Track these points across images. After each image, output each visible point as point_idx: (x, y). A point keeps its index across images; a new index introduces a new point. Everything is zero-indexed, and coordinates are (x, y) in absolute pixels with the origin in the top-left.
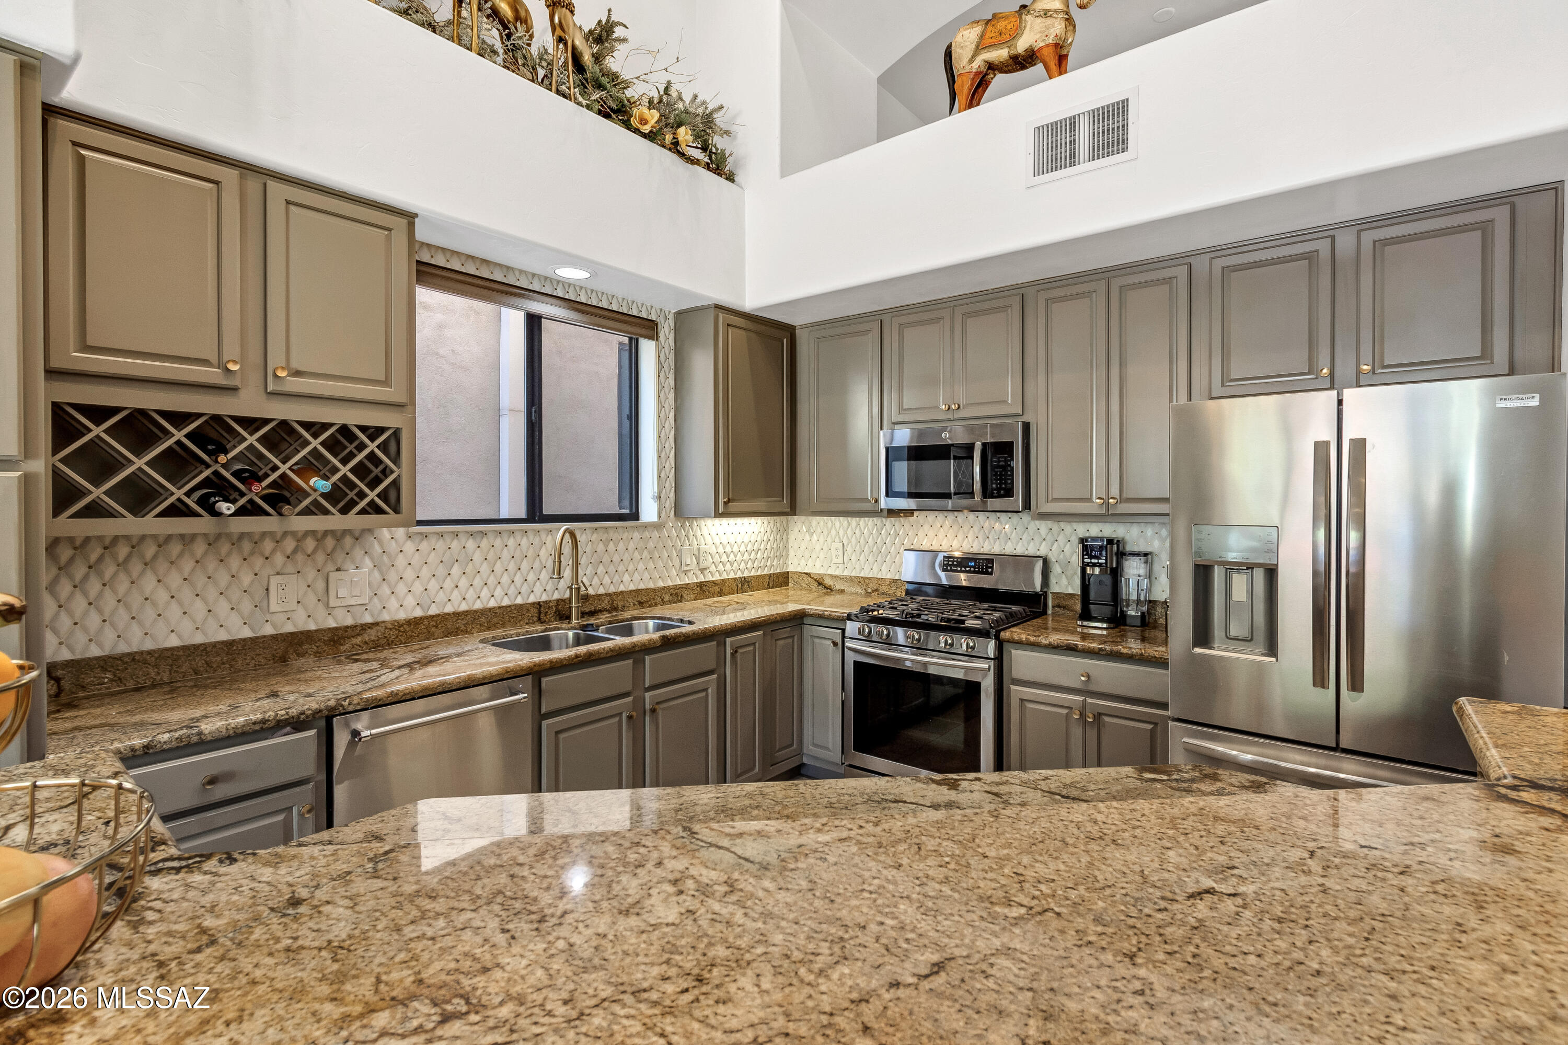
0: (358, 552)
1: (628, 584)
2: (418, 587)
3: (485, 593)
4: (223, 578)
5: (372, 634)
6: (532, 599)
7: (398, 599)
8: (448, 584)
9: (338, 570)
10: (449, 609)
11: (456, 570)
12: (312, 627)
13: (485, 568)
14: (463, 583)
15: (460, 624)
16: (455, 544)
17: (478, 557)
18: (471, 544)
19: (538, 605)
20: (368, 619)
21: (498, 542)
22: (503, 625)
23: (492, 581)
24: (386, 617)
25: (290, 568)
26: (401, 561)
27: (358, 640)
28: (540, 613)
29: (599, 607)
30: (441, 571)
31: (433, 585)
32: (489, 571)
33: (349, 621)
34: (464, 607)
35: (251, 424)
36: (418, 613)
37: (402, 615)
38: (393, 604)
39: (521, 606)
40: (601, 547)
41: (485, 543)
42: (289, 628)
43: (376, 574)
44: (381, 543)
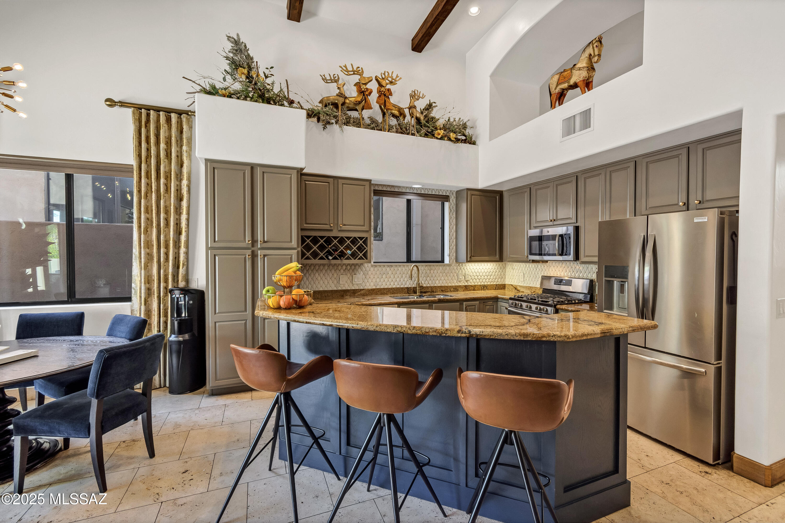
0: (359, 270)
1: (438, 284)
2: (374, 280)
3: (392, 283)
4: (331, 275)
5: (362, 292)
6: (406, 286)
7: (369, 283)
8: (382, 280)
9: (355, 274)
10: (382, 287)
11: (384, 276)
12: (349, 289)
13: (392, 276)
14: (386, 280)
15: (385, 291)
16: (384, 269)
17: (390, 273)
18: (388, 269)
19: (408, 288)
20: (362, 288)
21: (396, 269)
22: (397, 293)
23: (394, 280)
24: (366, 288)
25: (344, 274)
26: (370, 273)
27: (359, 293)
28: (408, 291)
29: (427, 291)
30: (380, 276)
31: (378, 280)
32: (393, 277)
33: (357, 288)
34: (386, 287)
35: (335, 238)
36: (374, 287)
37: (370, 288)
38: (368, 284)
39: (402, 288)
40: (428, 272)
41: (392, 269)
42: (344, 288)
43: (364, 276)
44: (365, 268)
